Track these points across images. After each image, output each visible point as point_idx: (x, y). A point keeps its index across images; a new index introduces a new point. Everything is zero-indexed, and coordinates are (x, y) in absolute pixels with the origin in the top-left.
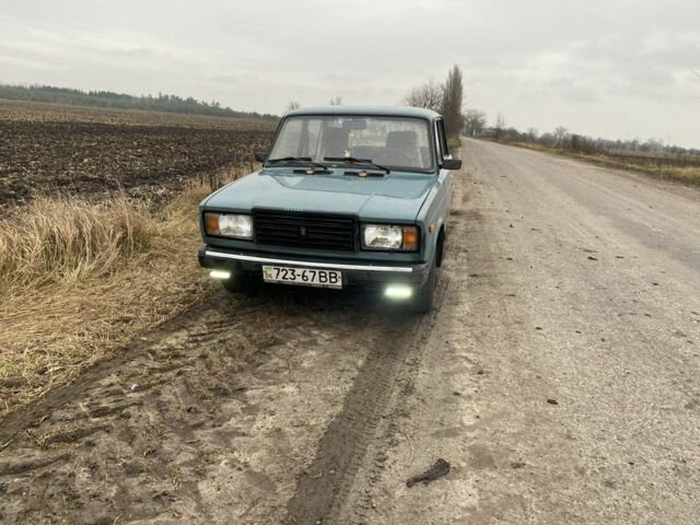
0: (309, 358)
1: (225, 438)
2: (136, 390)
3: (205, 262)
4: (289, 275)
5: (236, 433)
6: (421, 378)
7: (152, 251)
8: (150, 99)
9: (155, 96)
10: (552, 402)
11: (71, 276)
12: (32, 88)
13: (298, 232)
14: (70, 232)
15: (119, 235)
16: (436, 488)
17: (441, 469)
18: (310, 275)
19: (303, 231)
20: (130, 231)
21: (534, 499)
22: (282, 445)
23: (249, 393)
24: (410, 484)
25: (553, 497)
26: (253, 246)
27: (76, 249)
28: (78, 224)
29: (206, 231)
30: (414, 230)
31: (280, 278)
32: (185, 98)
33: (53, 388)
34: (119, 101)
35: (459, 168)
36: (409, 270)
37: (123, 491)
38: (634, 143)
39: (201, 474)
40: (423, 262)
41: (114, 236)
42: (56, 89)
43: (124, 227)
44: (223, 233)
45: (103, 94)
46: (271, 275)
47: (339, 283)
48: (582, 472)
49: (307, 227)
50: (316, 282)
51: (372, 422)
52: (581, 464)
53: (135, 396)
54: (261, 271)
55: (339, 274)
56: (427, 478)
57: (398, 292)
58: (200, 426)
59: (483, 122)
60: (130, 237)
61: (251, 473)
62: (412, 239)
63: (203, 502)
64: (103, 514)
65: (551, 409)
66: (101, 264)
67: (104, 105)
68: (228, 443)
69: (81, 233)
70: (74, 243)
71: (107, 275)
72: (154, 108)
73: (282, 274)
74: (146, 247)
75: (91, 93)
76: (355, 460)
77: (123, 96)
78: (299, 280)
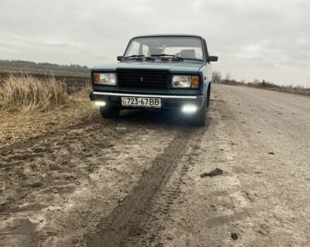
0: (145, 137)
1: (104, 161)
2: (57, 145)
3: (93, 98)
4: (135, 102)
5: (109, 159)
6: (203, 145)
7: (66, 105)
8: (66, 66)
9: (69, 65)
10: (272, 153)
11: (26, 109)
12: (12, 61)
13: (139, 80)
14: (27, 90)
15: (50, 95)
16: (216, 179)
17: (218, 172)
18: (145, 101)
19: (142, 79)
20: (56, 94)
21: (270, 184)
22: (133, 163)
23: (115, 147)
24: (202, 176)
25: (280, 183)
26: (117, 89)
27: (29, 98)
28: (30, 87)
29: (93, 83)
30: (197, 77)
31: (130, 104)
32: (82, 66)
33: (15, 144)
34: (52, 67)
35: (216, 60)
36: (195, 97)
37: (50, 175)
38: (290, 87)
39: (90, 171)
40: (202, 95)
41: (48, 96)
42: (23, 62)
43: (53, 92)
44: (102, 83)
45: (45, 64)
46: (126, 102)
47: (160, 105)
48: (293, 176)
49: (144, 77)
50: (148, 105)
51: (180, 157)
52: (292, 173)
53: (57, 146)
54: (120, 101)
55: (160, 100)
56: (211, 175)
57: (189, 109)
58: (90, 156)
59: (220, 77)
60: (56, 97)
61: (118, 172)
62: (197, 83)
63: (92, 180)
64: (38, 181)
65: (272, 156)
66: (41, 107)
67: (45, 69)
68: (105, 162)
69: (32, 91)
70: (28, 95)
71: (44, 111)
72: (68, 70)
73: (131, 101)
74: (63, 103)
75: (39, 64)
76: (172, 168)
77: (54, 65)
78: (140, 104)
